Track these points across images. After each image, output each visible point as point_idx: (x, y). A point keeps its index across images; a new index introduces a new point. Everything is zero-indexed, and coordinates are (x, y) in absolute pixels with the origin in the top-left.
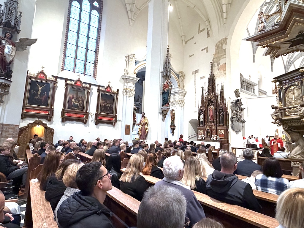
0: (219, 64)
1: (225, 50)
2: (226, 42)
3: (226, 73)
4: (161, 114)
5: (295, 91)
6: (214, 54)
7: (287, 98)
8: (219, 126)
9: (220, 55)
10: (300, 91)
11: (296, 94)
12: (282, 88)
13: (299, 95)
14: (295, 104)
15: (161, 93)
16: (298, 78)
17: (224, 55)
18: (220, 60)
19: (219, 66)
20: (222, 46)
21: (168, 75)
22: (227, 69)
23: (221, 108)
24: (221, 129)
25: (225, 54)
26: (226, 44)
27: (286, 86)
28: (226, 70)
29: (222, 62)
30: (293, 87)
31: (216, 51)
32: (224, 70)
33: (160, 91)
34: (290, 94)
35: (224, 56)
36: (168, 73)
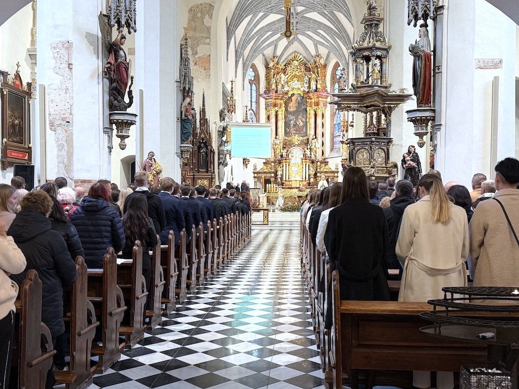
0: (196, 53)
1: (208, 29)
2: (212, 14)
3: (209, 75)
4: (178, 156)
5: (365, 154)
6: (184, 28)
7: (357, 158)
8: (198, 172)
9: (198, 35)
10: (369, 155)
11: (365, 156)
12: (354, 148)
13: (367, 157)
14: (364, 165)
15: (178, 119)
16: (368, 143)
17: (207, 38)
18: (198, 45)
19: (196, 56)
20: (203, 18)
21: (187, 89)
22: (211, 67)
23: (203, 139)
24: (201, 179)
25: (208, 36)
26: (211, 18)
27: (358, 148)
28: (210, 70)
29: (202, 50)
30: (363, 150)
31: (189, 23)
32: (207, 69)
33: (176, 116)
34: (360, 154)
35: (207, 41)
36: (187, 85)
